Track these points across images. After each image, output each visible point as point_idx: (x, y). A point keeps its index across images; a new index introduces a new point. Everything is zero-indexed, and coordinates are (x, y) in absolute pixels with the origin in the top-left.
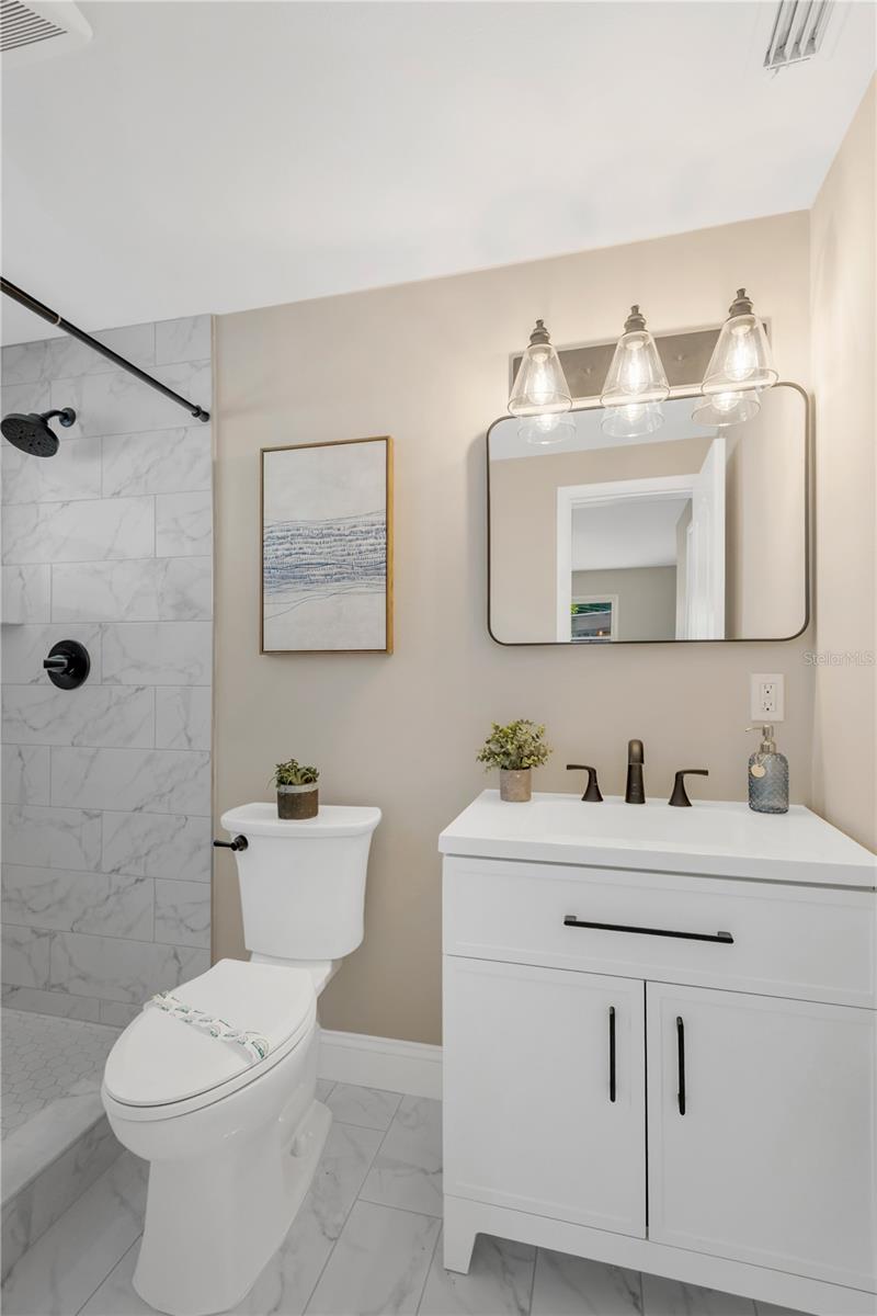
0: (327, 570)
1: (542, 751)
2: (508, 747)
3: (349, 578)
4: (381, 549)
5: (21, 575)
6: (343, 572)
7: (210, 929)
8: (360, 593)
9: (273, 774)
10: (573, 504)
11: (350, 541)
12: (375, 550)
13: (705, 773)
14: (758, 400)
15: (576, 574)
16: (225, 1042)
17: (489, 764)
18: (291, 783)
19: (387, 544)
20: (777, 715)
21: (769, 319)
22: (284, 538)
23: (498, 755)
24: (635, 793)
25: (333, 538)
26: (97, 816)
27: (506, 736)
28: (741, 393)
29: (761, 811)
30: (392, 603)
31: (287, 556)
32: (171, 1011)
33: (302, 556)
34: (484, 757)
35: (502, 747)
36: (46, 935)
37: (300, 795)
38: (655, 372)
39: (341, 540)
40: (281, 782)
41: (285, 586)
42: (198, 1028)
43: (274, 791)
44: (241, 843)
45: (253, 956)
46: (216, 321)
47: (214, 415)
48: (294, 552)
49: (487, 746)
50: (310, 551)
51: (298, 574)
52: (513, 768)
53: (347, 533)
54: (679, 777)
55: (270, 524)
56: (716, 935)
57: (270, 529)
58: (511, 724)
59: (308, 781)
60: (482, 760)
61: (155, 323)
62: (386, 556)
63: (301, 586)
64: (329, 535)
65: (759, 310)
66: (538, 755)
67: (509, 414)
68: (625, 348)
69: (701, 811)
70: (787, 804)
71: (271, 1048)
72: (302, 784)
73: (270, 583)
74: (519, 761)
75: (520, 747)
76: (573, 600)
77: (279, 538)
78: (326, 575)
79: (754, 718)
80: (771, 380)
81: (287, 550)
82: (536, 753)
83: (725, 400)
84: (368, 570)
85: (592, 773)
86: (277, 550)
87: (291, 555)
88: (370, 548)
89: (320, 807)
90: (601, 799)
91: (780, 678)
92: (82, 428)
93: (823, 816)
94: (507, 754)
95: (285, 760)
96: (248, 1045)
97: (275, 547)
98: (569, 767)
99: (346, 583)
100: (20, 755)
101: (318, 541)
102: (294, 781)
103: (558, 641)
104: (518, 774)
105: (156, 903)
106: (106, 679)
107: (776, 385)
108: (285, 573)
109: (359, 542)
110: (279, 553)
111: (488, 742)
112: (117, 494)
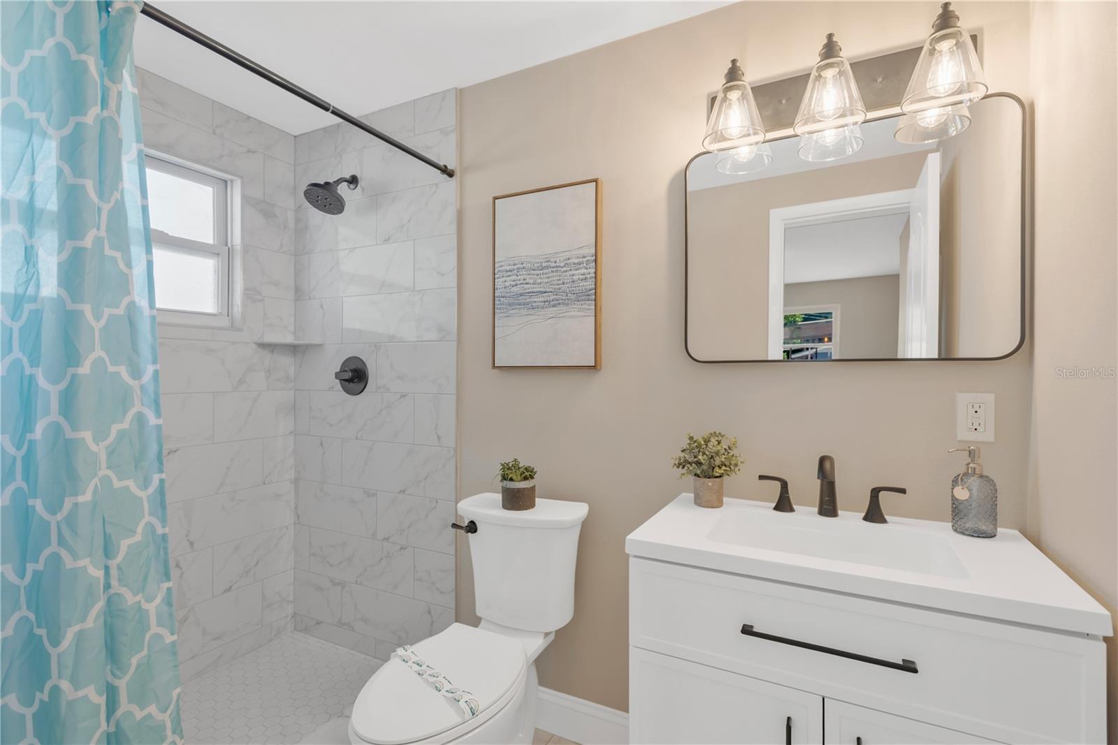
0: (545, 297)
1: (733, 462)
2: (699, 457)
3: (563, 304)
4: (591, 278)
5: (322, 306)
6: (558, 299)
7: (454, 593)
8: (572, 317)
9: (497, 471)
10: (785, 224)
11: (566, 271)
12: (586, 278)
13: (903, 491)
14: (969, 115)
15: (788, 287)
16: (445, 696)
17: (684, 471)
18: (511, 480)
19: (595, 273)
20: (987, 435)
21: (981, 30)
22: (511, 271)
23: (690, 463)
24: (828, 507)
25: (550, 270)
26: (373, 495)
27: (699, 446)
28: (950, 107)
29: (964, 534)
30: (600, 325)
31: (513, 286)
32: (410, 663)
33: (525, 286)
34: (680, 464)
35: (695, 457)
36: (339, 584)
37: (519, 490)
38: (851, 97)
39: (557, 271)
40: (504, 478)
41: (512, 312)
42: (426, 681)
43: (500, 485)
44: (472, 527)
45: (482, 622)
46: (460, 93)
47: (458, 173)
48: (519, 282)
49: (682, 455)
50: (531, 281)
51: (523, 302)
52: (705, 477)
53: (562, 265)
54: (875, 492)
55: (500, 260)
56: (901, 663)
57: (500, 264)
58: (706, 435)
59: (526, 478)
60: (678, 467)
61: (414, 100)
62: (595, 284)
63: (525, 312)
64: (547, 267)
65: (966, 24)
66: (729, 466)
67: (705, 150)
68: (820, 76)
69: (897, 528)
70: (996, 529)
71: (481, 708)
72: (522, 480)
73: (500, 309)
74: (711, 470)
75: (712, 457)
76: (784, 311)
77: (507, 271)
78: (545, 302)
79: (959, 438)
80: (981, 92)
81: (514, 281)
82: (727, 463)
83: (931, 116)
84: (580, 297)
85: (784, 485)
86: (505, 281)
87: (516, 285)
88: (581, 277)
89: (537, 500)
90: (792, 510)
91: (991, 397)
92: (363, 189)
93: (1038, 544)
94: (699, 463)
95: (509, 459)
96: (462, 703)
97: (504, 279)
98: (761, 477)
99: (562, 308)
100: (322, 444)
101: (539, 272)
102: (514, 478)
103: (769, 359)
104: (710, 482)
105: (415, 567)
106: (380, 388)
107: (986, 97)
108: (511, 301)
109: (572, 272)
110: (507, 284)
111: (682, 451)
112: (387, 240)
